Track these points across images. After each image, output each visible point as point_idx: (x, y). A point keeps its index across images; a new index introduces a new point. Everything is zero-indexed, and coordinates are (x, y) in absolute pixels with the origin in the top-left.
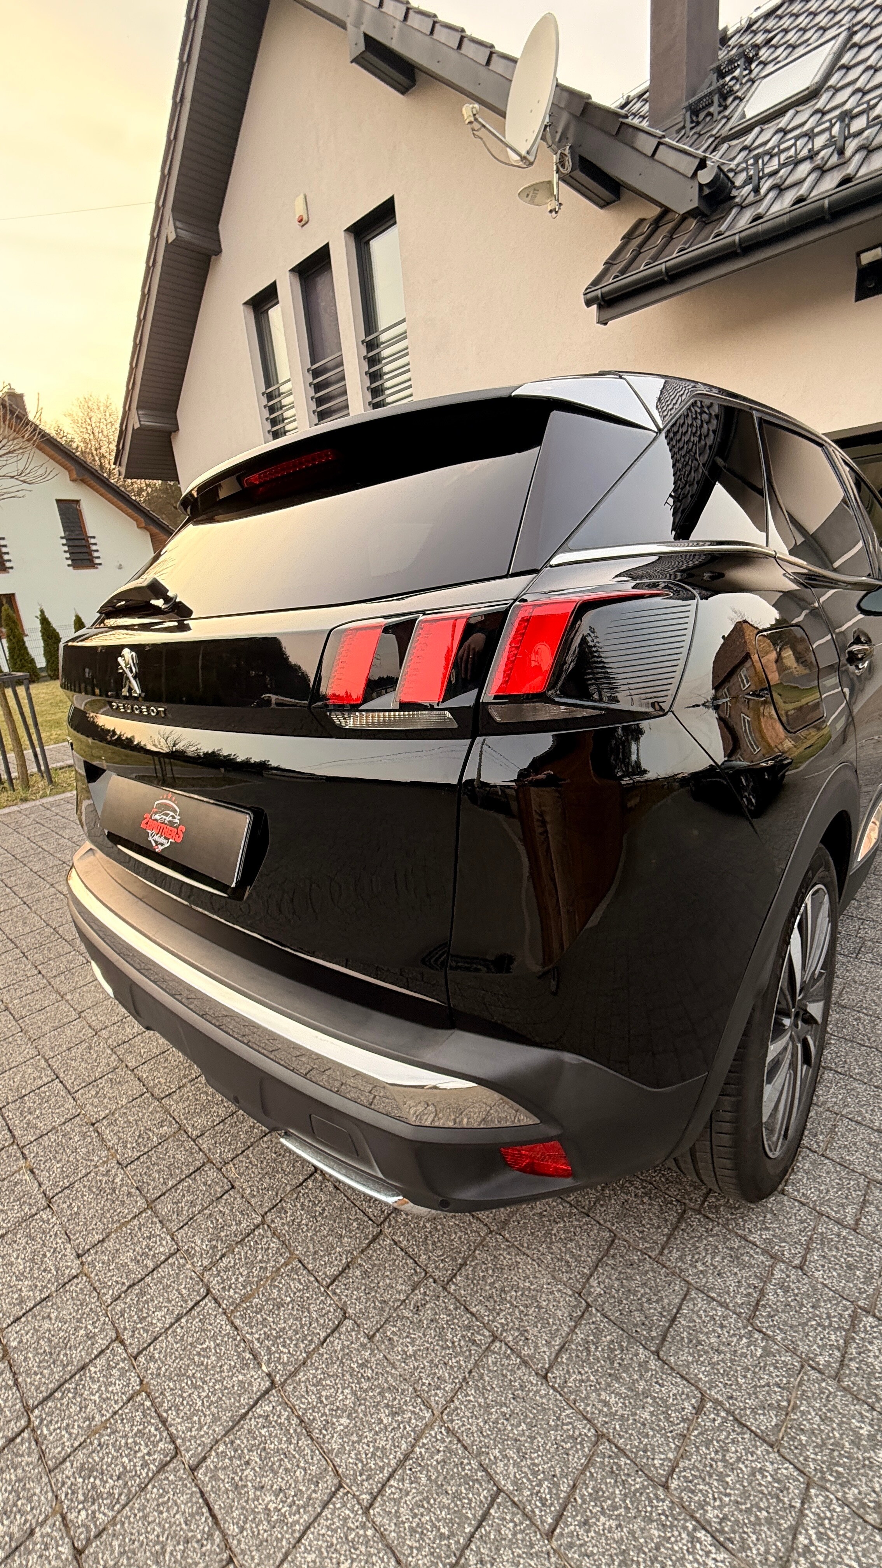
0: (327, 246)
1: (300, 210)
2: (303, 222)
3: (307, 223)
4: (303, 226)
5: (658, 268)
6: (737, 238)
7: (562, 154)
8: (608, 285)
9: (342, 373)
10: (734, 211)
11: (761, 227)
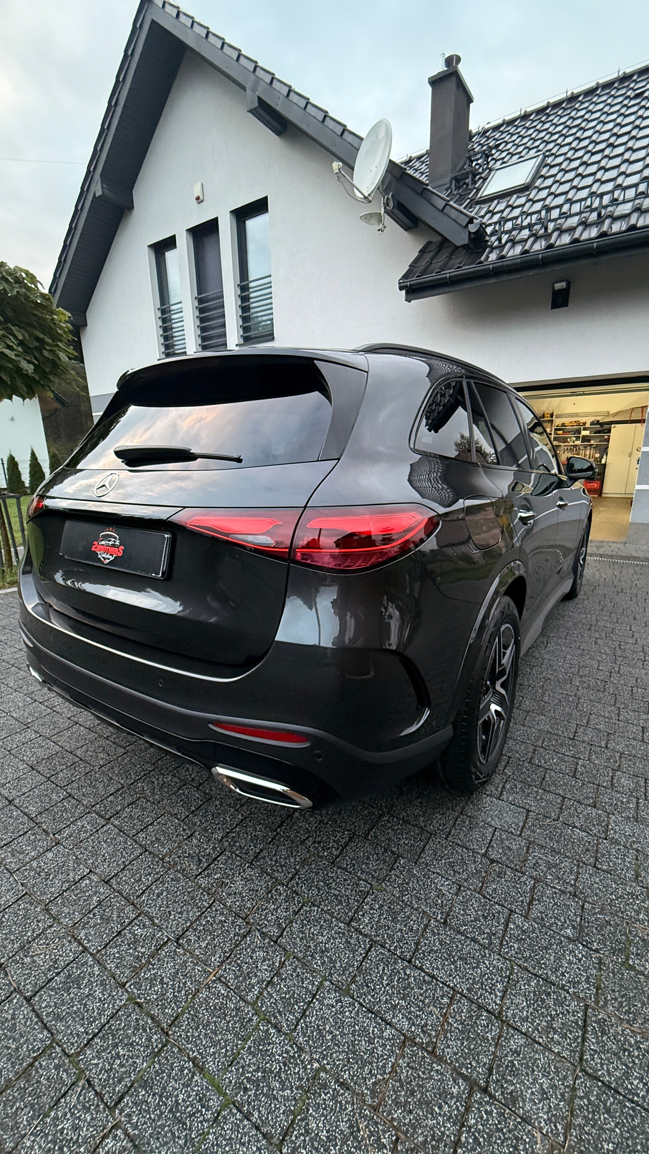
0: (216, 219)
1: (198, 192)
2: (200, 201)
3: (202, 201)
4: (199, 203)
5: (445, 275)
6: (491, 266)
7: (388, 198)
8: (414, 280)
9: (221, 304)
10: (488, 250)
11: (505, 263)
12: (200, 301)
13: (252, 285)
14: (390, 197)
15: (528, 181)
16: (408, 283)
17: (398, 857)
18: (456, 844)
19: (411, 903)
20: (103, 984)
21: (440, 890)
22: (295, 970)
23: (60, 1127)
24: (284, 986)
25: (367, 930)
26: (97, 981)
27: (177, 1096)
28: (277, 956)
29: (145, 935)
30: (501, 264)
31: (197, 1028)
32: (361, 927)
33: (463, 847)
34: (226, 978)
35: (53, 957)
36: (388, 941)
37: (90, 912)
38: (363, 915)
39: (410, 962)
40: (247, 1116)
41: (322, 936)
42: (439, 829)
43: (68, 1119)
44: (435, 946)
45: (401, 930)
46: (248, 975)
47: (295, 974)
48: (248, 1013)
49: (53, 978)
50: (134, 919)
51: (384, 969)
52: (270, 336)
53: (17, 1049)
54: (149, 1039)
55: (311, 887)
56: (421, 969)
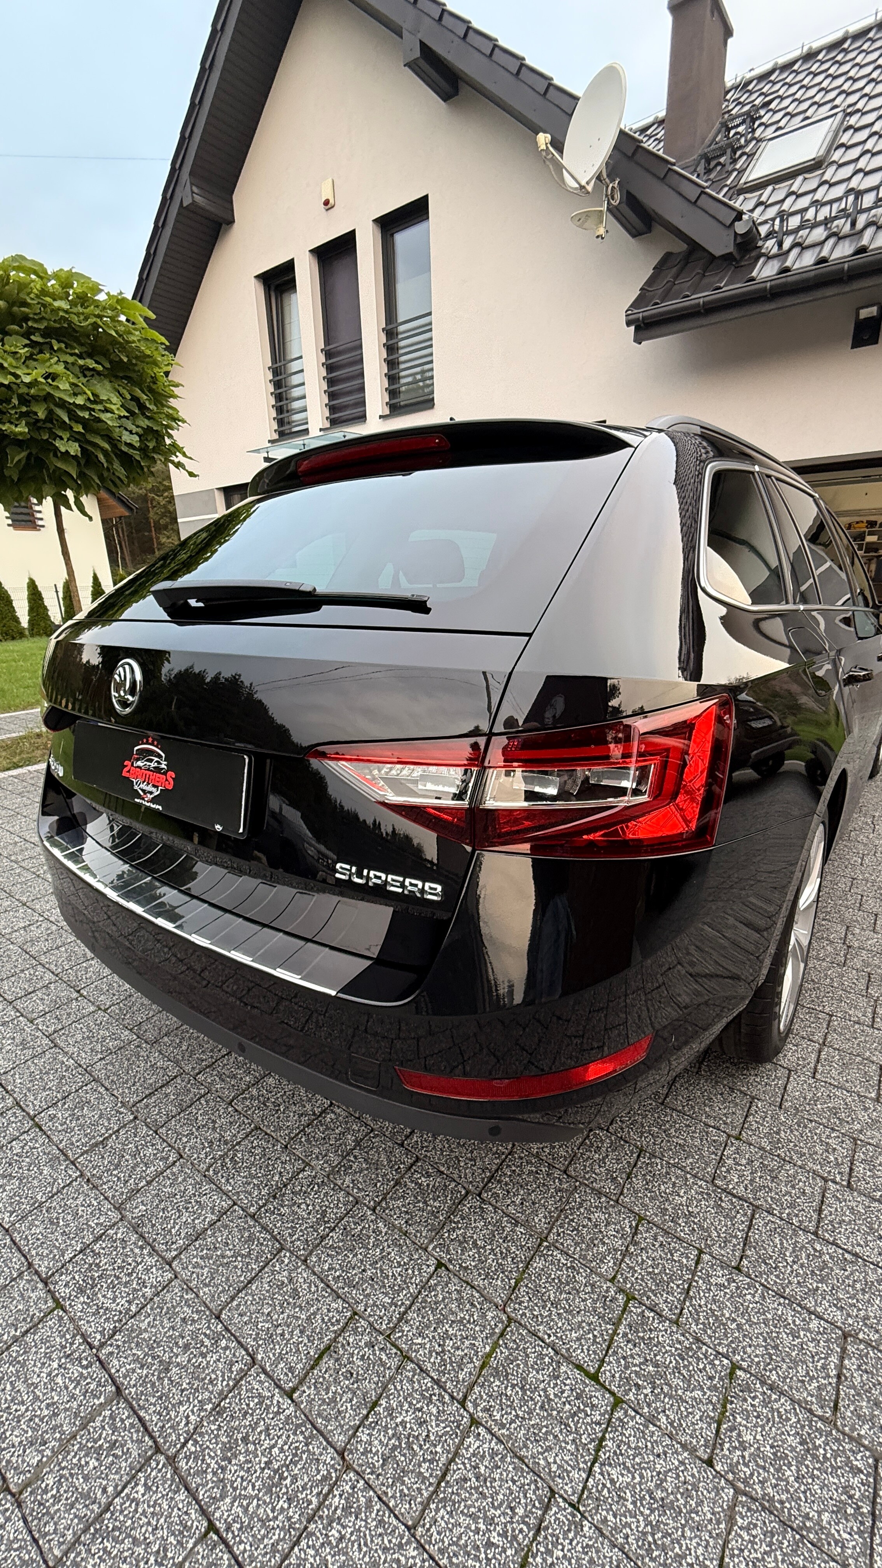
0: (353, 233)
1: (327, 194)
2: (329, 206)
3: (332, 207)
4: (327, 210)
5: (696, 301)
6: (768, 284)
7: (613, 187)
8: (649, 311)
9: (359, 357)
10: (762, 260)
11: (789, 279)
12: (329, 354)
13: (401, 328)
14: (616, 185)
15: (821, 153)
16: (641, 315)
17: (753, 1098)
18: (830, 1084)
19: (791, 1158)
20: (395, 1243)
21: (827, 1143)
22: (656, 1240)
23: (399, 1420)
24: (647, 1257)
25: (740, 1191)
26: (387, 1240)
27: (545, 1390)
28: (624, 1219)
29: (434, 1186)
30: (784, 280)
31: (544, 1307)
32: (731, 1186)
33: (841, 1088)
34: (562, 1244)
35: (318, 1208)
36: (774, 1206)
37: (348, 1155)
38: (728, 1171)
39: (815, 1233)
40: (651, 1420)
41: (679, 1195)
42: (799, 1065)
43: (407, 1411)
44: (844, 1214)
45: (787, 1193)
46: (592, 1242)
47: (657, 1245)
48: (607, 1291)
49: (328, 1235)
50: (412, 1165)
51: (782, 1244)
52: (428, 403)
53: (309, 1319)
54: (484, 1316)
55: (643, 1133)
56: (834, 1243)
